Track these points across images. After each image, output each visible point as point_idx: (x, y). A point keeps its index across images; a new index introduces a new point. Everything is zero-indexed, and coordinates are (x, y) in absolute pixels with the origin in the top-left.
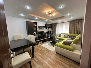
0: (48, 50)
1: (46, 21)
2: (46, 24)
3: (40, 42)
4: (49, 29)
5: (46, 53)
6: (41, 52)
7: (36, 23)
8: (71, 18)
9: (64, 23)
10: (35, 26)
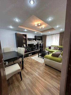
0: (37, 62)
1: (36, 33)
2: (35, 36)
3: (29, 55)
4: (39, 41)
6: (30, 64)
7: (26, 35)
8: (61, 30)
9: (54, 35)
10: (25, 38)
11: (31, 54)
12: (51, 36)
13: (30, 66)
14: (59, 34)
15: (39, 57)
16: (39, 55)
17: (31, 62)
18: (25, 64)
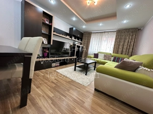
3: (54, 65)
4: (76, 40)
5: (68, 90)
6: (54, 85)
7: (50, 18)
8: (125, 22)
9: (106, 33)
10: (47, 23)
11: (58, 64)
12: (99, 34)
13: (51, 95)
14: (115, 33)
15: (75, 70)
16: (75, 67)
17: (55, 81)
18: (38, 87)
